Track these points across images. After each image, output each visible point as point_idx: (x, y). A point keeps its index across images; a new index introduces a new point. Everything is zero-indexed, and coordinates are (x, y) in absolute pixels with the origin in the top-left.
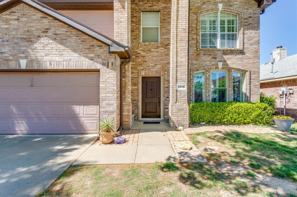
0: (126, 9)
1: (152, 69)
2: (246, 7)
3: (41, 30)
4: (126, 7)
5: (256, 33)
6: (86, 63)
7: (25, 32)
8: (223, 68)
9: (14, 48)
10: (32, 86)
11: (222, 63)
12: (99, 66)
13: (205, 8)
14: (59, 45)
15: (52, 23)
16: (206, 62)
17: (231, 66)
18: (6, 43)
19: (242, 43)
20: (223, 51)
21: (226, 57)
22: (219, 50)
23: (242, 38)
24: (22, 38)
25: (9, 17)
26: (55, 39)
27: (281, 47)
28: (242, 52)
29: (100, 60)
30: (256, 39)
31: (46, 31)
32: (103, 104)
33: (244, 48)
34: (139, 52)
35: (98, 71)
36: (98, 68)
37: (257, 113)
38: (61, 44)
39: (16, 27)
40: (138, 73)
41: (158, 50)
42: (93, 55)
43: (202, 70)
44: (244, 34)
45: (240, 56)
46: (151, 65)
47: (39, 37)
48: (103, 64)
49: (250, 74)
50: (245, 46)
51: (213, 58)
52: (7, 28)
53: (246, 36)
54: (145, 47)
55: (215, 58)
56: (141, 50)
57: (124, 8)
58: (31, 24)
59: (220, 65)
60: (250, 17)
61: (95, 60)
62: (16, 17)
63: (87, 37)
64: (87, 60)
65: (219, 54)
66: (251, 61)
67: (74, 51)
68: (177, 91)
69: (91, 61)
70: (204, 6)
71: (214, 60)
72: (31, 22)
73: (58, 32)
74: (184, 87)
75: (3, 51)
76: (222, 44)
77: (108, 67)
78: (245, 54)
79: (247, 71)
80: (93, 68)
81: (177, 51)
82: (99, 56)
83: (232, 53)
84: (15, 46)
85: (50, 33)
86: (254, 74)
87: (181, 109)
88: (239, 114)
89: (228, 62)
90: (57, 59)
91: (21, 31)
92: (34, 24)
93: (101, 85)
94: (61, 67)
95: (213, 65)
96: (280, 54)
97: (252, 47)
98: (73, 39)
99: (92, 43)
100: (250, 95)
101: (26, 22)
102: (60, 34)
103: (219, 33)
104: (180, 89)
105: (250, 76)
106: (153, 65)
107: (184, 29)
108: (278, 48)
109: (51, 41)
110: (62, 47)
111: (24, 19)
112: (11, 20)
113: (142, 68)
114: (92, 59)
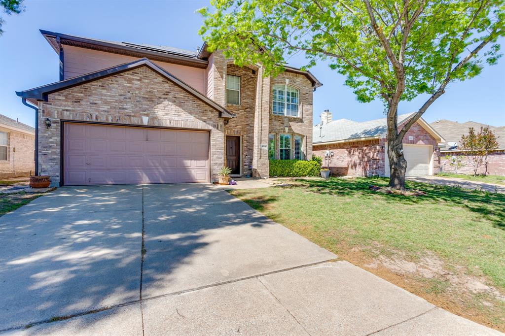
0: (224, 79)
1: (233, 129)
2: (305, 85)
3: (162, 92)
4: (224, 77)
5: (310, 107)
6: (201, 125)
7: (148, 92)
8: (288, 132)
9: (136, 105)
10: (147, 140)
12: (210, 128)
13: (276, 80)
14: (177, 107)
15: (172, 88)
16: (276, 126)
17: (296, 131)
18: (128, 100)
19: (301, 113)
20: (289, 118)
21: (291, 123)
22: (286, 117)
23: (301, 109)
24: (144, 98)
25: (131, 77)
26: (174, 102)
27: (328, 111)
28: (301, 121)
29: (212, 122)
30: (311, 111)
31: (167, 93)
32: (212, 157)
33: (302, 118)
35: (209, 132)
36: (210, 129)
37: (311, 168)
38: (180, 106)
39: (138, 86)
41: (239, 112)
42: (206, 118)
43: (273, 132)
44: (303, 106)
45: (301, 124)
46: (232, 125)
47: (160, 98)
48: (214, 126)
49: (307, 138)
50: (304, 116)
51: (282, 123)
52: (130, 87)
53: (304, 108)
55: (283, 123)
57: (222, 77)
58: (153, 86)
59: (287, 129)
60: (307, 93)
61: (208, 122)
62: (138, 78)
63: (201, 103)
64: (201, 121)
65: (286, 120)
66: (307, 128)
67: (190, 113)
68: (261, 149)
69: (205, 123)
71: (282, 125)
72: (153, 85)
73: (177, 96)
74: (266, 146)
75: (125, 107)
76: (288, 113)
77: (217, 128)
78: (303, 122)
79: (304, 136)
80: (206, 128)
81: (262, 118)
82: (210, 119)
83: (295, 121)
84: (138, 103)
85: (170, 96)
86: (309, 138)
87: (264, 164)
88: (300, 169)
89: (293, 128)
90: (176, 118)
91: (143, 90)
92: (156, 87)
93: (211, 143)
94: (179, 126)
95: (282, 129)
96: (327, 117)
97: (308, 117)
98: (190, 104)
99: (206, 108)
100: (306, 154)
101: (149, 84)
102: (178, 98)
103: (286, 103)
104: (263, 148)
105: (307, 140)
106: (234, 125)
107: (267, 102)
108: (325, 111)
109: (170, 103)
110: (180, 109)
111: (147, 81)
112: (133, 79)
113: (225, 128)
114: (205, 122)
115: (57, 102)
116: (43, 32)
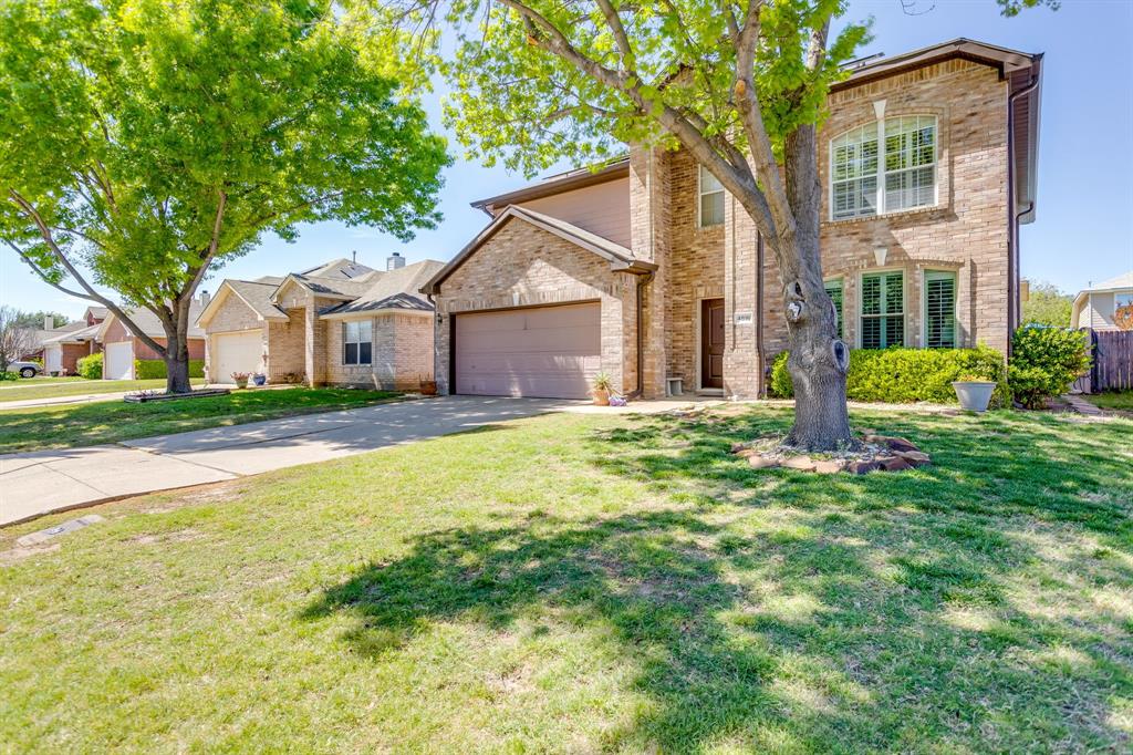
0: (648, 186)
1: (719, 283)
2: (961, 90)
3: (534, 250)
4: (648, 183)
5: (993, 155)
6: (583, 291)
7: (518, 255)
8: (887, 263)
9: (507, 278)
10: (525, 329)
11: (885, 251)
12: (600, 294)
13: (839, 122)
14: (553, 268)
16: (842, 252)
17: (913, 255)
18: (500, 273)
19: (947, 190)
20: (891, 219)
21: (897, 234)
22: (881, 218)
23: (946, 177)
24: (515, 265)
25: (502, 238)
26: (548, 260)
28: (947, 214)
29: (601, 284)
31: (539, 250)
32: (606, 351)
33: (951, 204)
34: (693, 249)
35: (599, 301)
36: (599, 296)
38: (555, 266)
39: (508, 249)
40: (692, 293)
42: (592, 278)
44: (952, 164)
45: (943, 226)
46: (717, 273)
47: (532, 259)
48: (605, 290)
49: (973, 271)
50: (958, 196)
51: (862, 240)
52: (501, 253)
53: (958, 169)
54: (705, 237)
55: (868, 240)
56: (699, 245)
57: (644, 185)
58: (524, 244)
59: (881, 256)
60: (973, 114)
61: (595, 284)
64: (585, 286)
65: (880, 228)
66: (978, 234)
67: (570, 274)
68: (735, 326)
69: (590, 288)
70: (836, 118)
71: (864, 244)
72: (524, 241)
73: (552, 249)
74: (748, 318)
75: (497, 284)
76: (889, 203)
77: (611, 294)
78: (957, 218)
79: (962, 265)
80: (593, 297)
81: (734, 249)
82: (599, 278)
83: (916, 221)
85: (543, 253)
89: (906, 246)
90: (551, 288)
91: (514, 254)
93: (602, 323)
94: (555, 300)
95: (863, 258)
97: (978, 197)
98: (569, 256)
100: (974, 330)
101: (519, 242)
102: (553, 253)
103: (881, 174)
104: (741, 322)
105: (974, 277)
106: (720, 273)
109: (544, 264)
110: (556, 271)
111: (517, 238)
112: (504, 241)
113: (700, 282)
114: (591, 285)
115: (447, 292)
116: (473, 205)
